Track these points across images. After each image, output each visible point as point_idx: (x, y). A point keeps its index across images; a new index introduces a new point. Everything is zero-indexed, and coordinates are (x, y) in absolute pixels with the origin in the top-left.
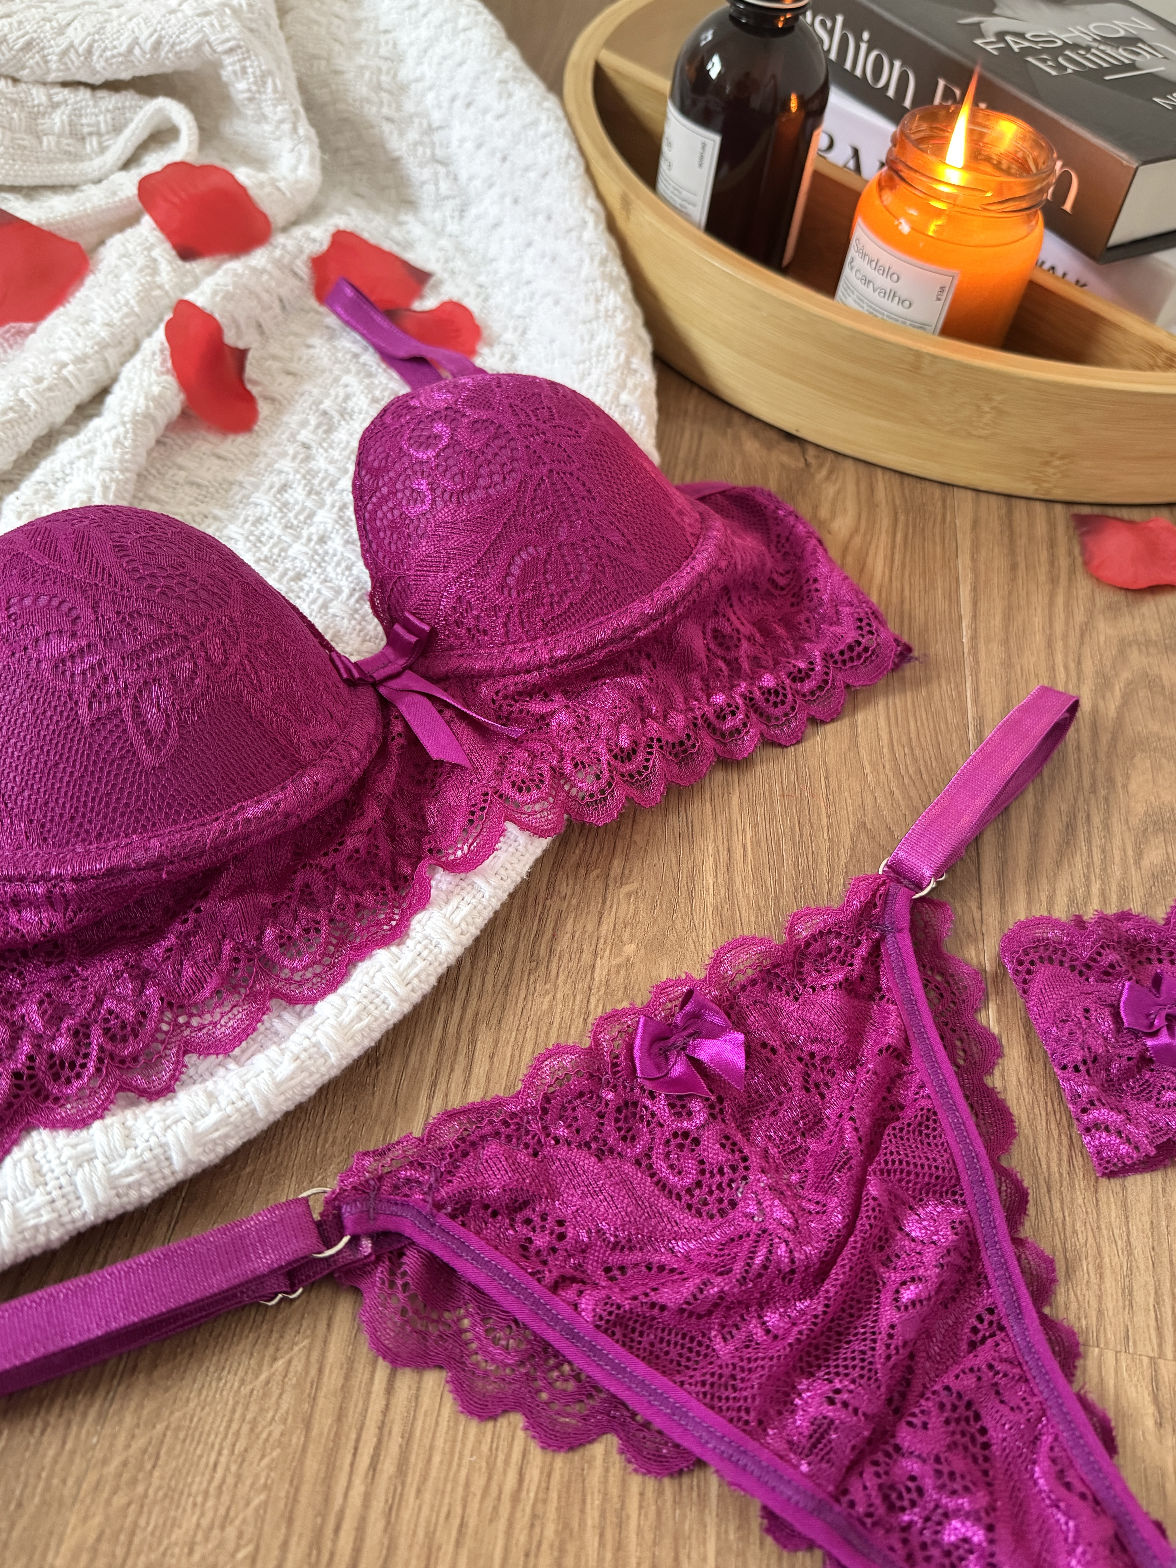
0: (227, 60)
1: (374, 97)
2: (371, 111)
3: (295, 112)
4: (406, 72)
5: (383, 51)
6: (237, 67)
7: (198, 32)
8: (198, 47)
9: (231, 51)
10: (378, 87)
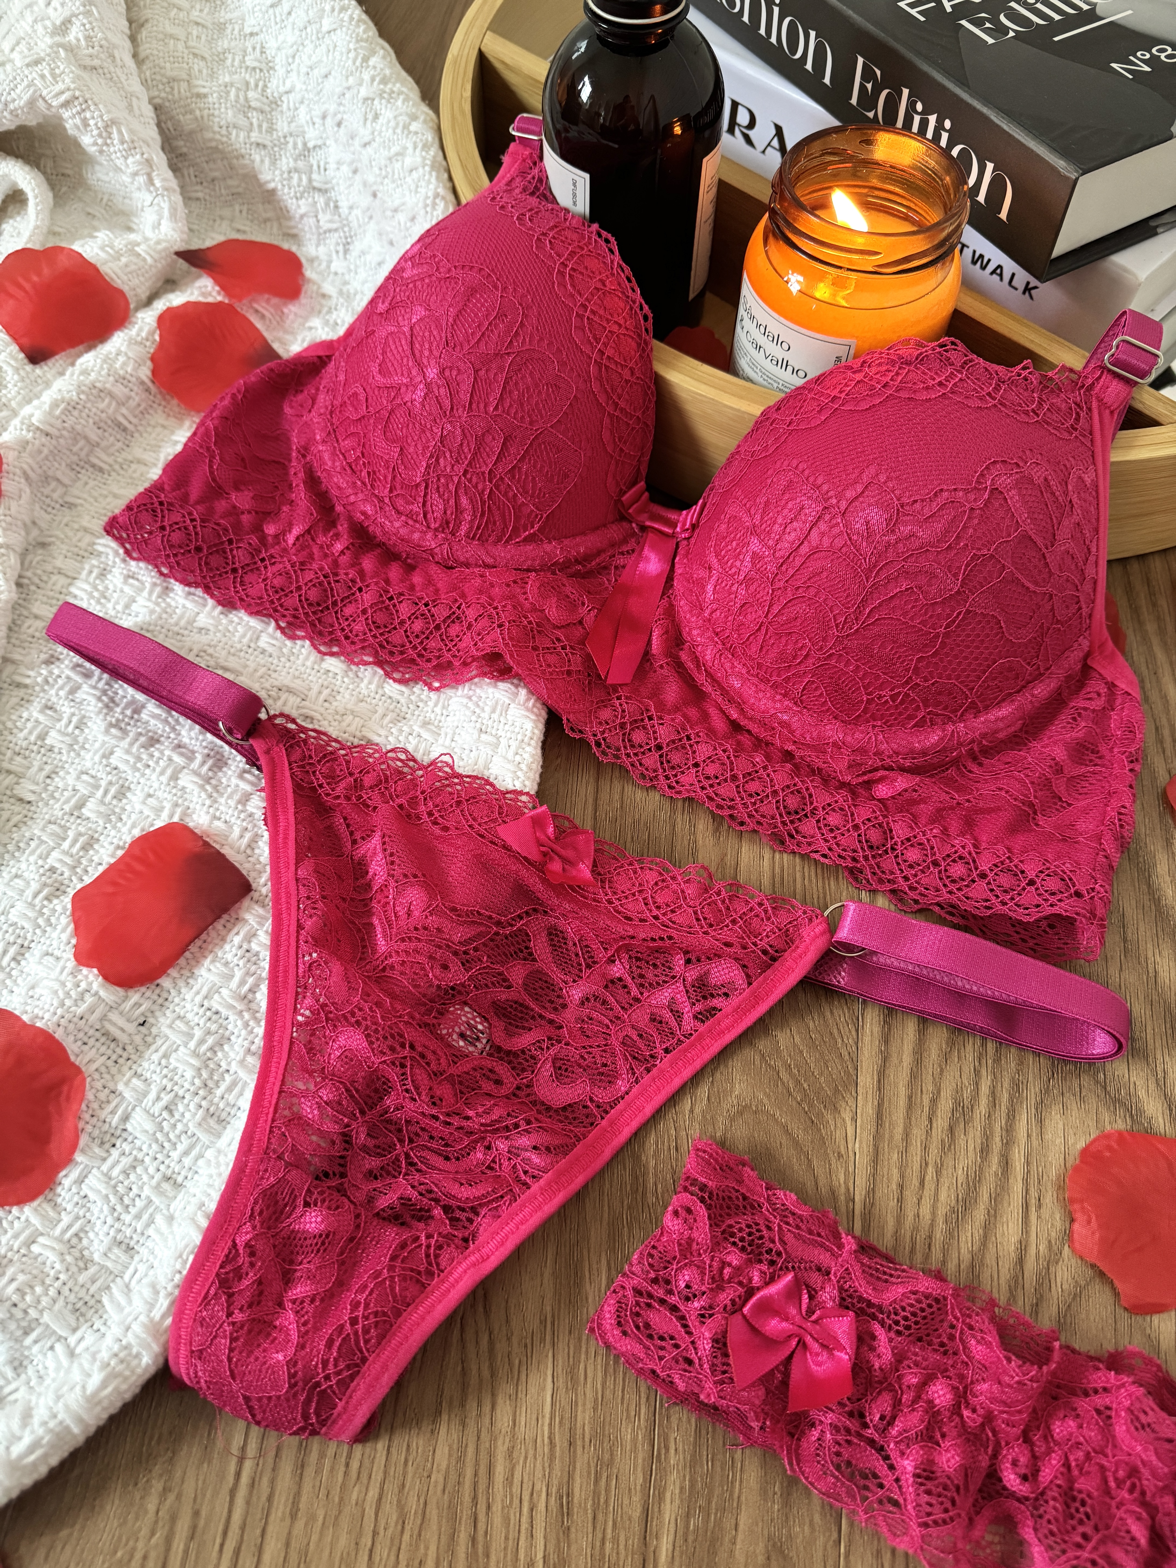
0: (66, 114)
1: (242, 121)
2: (238, 140)
3: (149, 162)
4: (275, 86)
5: (250, 61)
6: (78, 121)
7: (29, 86)
8: (31, 103)
9: (66, 104)
10: (246, 108)
